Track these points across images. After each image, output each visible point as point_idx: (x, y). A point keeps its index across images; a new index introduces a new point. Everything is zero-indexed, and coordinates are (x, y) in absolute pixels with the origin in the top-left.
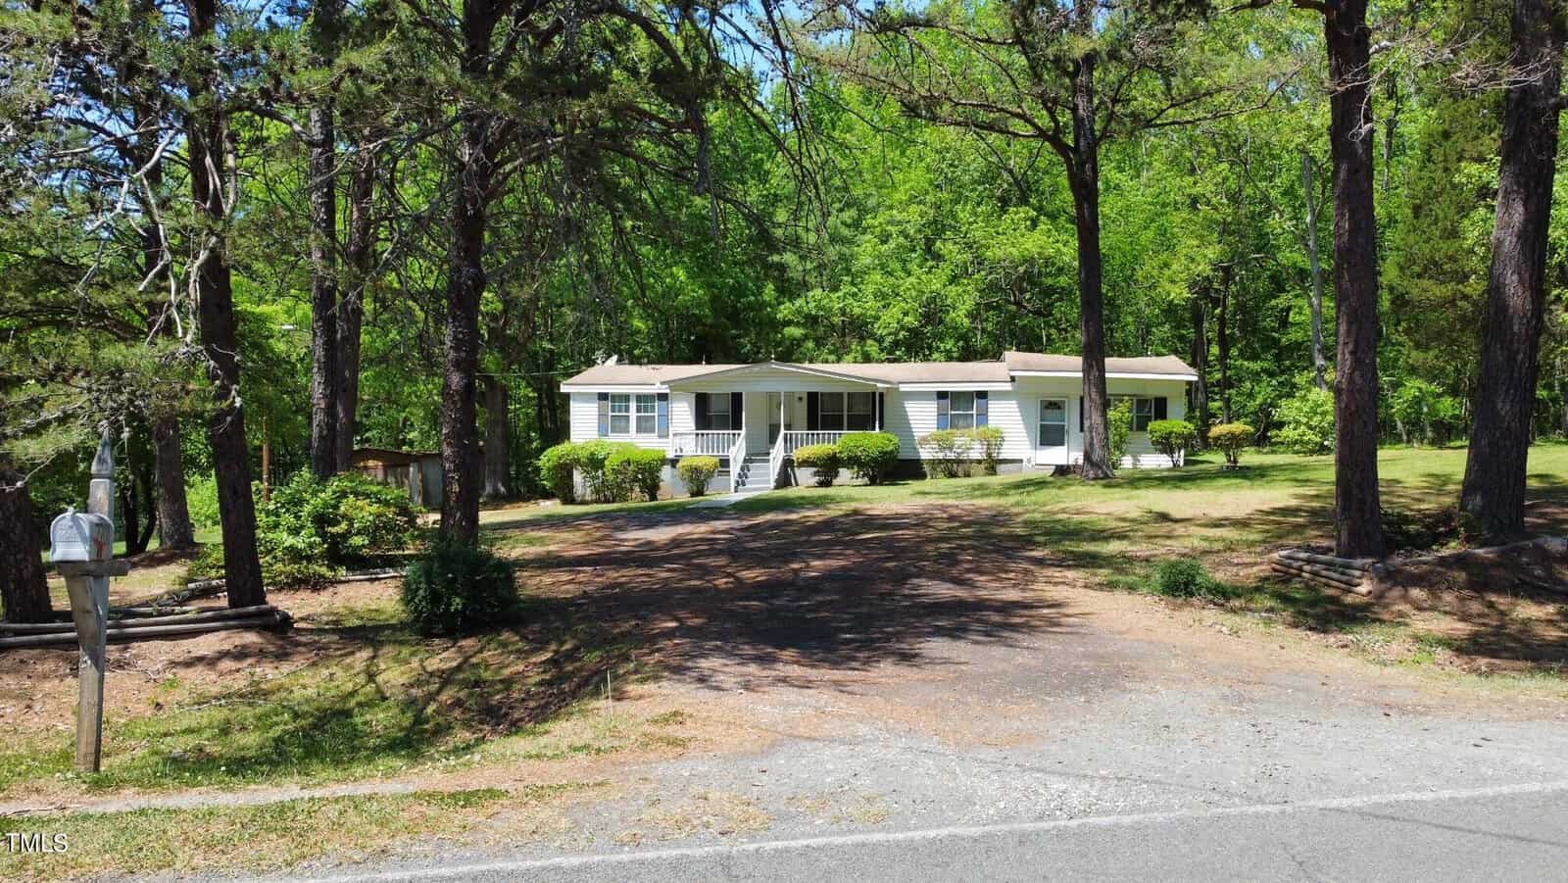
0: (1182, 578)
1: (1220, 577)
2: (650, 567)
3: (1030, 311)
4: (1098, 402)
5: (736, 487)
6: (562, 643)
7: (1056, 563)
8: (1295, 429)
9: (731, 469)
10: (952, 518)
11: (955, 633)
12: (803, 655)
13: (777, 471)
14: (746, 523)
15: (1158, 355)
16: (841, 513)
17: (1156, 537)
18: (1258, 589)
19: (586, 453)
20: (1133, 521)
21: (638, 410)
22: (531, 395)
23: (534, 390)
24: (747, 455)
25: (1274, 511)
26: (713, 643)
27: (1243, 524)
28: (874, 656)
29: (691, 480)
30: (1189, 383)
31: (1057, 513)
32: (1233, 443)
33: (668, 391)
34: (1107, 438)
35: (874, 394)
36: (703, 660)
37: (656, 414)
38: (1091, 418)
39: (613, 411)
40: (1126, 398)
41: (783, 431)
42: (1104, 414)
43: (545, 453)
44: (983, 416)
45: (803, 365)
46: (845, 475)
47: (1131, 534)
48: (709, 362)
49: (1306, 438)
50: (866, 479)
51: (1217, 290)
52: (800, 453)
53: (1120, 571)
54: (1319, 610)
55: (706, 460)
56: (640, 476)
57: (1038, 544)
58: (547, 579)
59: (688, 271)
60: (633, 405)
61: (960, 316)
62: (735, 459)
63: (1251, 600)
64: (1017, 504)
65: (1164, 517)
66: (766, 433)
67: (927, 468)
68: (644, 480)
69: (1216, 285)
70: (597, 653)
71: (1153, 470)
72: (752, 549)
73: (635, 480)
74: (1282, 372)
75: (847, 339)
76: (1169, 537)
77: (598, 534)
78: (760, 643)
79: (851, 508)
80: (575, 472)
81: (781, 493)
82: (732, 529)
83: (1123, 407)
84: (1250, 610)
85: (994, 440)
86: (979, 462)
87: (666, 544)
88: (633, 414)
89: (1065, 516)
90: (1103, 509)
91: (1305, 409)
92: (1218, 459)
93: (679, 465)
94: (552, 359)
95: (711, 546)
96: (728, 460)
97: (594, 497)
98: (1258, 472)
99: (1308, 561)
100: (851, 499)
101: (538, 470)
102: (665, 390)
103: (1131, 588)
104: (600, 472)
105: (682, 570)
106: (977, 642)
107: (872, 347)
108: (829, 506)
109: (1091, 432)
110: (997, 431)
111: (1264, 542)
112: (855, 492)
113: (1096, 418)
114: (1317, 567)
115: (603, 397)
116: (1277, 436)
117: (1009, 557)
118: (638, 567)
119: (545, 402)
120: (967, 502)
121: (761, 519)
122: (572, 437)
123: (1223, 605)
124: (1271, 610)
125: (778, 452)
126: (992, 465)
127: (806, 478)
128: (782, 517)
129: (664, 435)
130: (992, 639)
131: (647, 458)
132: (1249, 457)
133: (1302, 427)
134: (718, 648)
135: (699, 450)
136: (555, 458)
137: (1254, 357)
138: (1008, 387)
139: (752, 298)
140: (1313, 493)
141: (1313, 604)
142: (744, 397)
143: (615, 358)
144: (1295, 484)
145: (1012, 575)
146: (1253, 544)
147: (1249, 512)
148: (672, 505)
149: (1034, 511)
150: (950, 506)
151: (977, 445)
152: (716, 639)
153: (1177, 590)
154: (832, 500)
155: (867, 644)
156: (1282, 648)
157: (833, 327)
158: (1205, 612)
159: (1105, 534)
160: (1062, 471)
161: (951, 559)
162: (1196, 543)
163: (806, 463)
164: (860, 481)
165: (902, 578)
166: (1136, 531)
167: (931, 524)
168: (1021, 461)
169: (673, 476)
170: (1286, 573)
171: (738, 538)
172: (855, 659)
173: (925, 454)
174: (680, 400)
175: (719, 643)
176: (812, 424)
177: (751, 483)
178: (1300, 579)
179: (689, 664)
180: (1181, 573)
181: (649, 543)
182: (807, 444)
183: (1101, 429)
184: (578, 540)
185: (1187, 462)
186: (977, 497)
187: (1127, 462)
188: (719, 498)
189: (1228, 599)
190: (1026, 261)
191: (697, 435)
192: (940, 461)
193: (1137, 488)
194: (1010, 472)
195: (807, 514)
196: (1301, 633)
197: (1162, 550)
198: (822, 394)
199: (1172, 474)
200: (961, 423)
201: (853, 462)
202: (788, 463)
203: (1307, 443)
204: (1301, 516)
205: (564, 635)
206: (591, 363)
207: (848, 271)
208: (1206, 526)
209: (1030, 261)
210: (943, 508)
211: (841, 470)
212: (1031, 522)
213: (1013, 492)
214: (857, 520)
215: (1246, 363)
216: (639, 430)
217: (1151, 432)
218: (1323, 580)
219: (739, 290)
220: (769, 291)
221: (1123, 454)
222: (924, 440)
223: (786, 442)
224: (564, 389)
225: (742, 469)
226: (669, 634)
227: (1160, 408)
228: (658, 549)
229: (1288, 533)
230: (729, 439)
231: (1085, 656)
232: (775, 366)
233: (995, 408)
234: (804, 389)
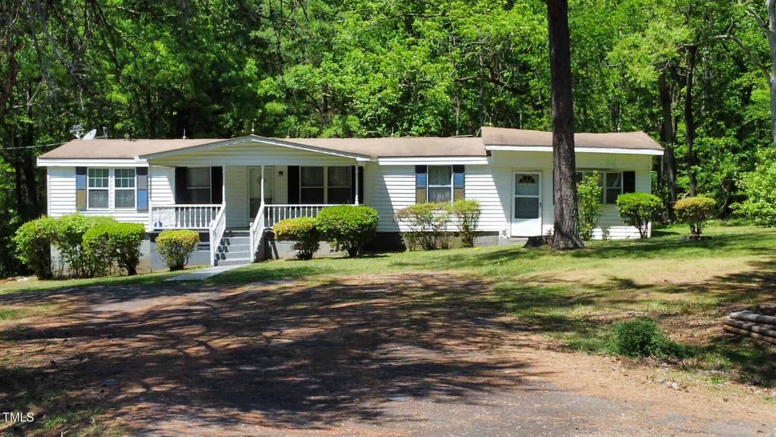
0: (637, 339)
1: (677, 338)
2: (123, 337)
3: (506, 88)
4: (568, 174)
5: (216, 261)
6: (25, 412)
7: (523, 327)
8: (755, 202)
9: (211, 242)
10: (426, 287)
11: (418, 393)
12: (266, 416)
13: (257, 244)
14: (223, 295)
15: (627, 131)
16: (318, 284)
17: (619, 302)
18: (710, 349)
19: (64, 228)
20: (599, 287)
21: (117, 184)
22: (9, 170)
23: (12, 166)
24: (227, 228)
25: (732, 277)
26: (178, 407)
27: (701, 289)
28: (336, 416)
29: (171, 254)
30: (658, 158)
31: (527, 281)
32: (697, 215)
33: (147, 165)
34: (577, 210)
35: (353, 168)
36: (165, 422)
37: (135, 188)
38: (561, 190)
39: (91, 185)
40: (595, 172)
41: (263, 205)
42: (574, 188)
43: (21, 228)
44: (461, 189)
45: (284, 140)
46: (325, 247)
47: (596, 299)
48: (190, 136)
49: (765, 211)
50: (346, 251)
51: (682, 69)
52: (280, 226)
53: (585, 333)
54: (765, 367)
55: (186, 232)
56: (118, 250)
57: (508, 310)
58: (16, 351)
59: (168, 44)
60: (112, 180)
61: (439, 91)
62: (214, 232)
63: (703, 359)
64: (490, 273)
65: (628, 284)
66: (246, 207)
67: (406, 241)
68: (123, 255)
69: (683, 65)
70: (59, 419)
71: (621, 241)
72: (227, 319)
73: (114, 254)
74: (745, 148)
75: (329, 114)
76: (632, 302)
77: (73, 307)
78: (223, 406)
79: (329, 279)
80: (52, 247)
81: (261, 266)
82: (209, 300)
83: (593, 181)
84: (702, 368)
85: (471, 213)
86: (457, 234)
87: (143, 316)
88: (112, 188)
89: (535, 284)
90: (571, 277)
91: (764, 182)
92: (684, 231)
93: (158, 239)
94: (30, 135)
95: (187, 317)
96: (208, 234)
97: (71, 272)
98: (718, 241)
99: (758, 322)
100: (329, 271)
101: (15, 244)
102: (144, 164)
103: (591, 349)
104: (78, 248)
105: (156, 340)
106: (439, 401)
107: (353, 122)
108: (306, 277)
109: (561, 203)
110: (473, 204)
111: (719, 305)
112: (335, 265)
113: (567, 191)
114: (765, 327)
115: (81, 171)
116: (738, 208)
117: (478, 323)
118: (110, 338)
119: (24, 177)
120: (441, 272)
121: (239, 291)
122: (49, 212)
123: (675, 363)
124: (721, 368)
125: (258, 226)
126: (469, 237)
127: (286, 251)
128: (259, 288)
129: (143, 209)
130: (454, 398)
131: (125, 232)
132: (712, 228)
133: (761, 200)
134: (183, 412)
135: (179, 223)
136: (32, 234)
137: (720, 133)
138: (484, 161)
139: (233, 73)
140: (767, 260)
141: (759, 361)
142: (224, 172)
143: (94, 132)
144: (751, 252)
145: (479, 339)
146: (708, 307)
147: (707, 278)
148: (150, 279)
149: (506, 279)
150: (427, 276)
151: (454, 218)
152: (180, 403)
153: (633, 350)
154: (311, 272)
155: (332, 405)
156: (726, 400)
157: (315, 103)
158: (658, 370)
159: (571, 301)
160: (534, 242)
161: (422, 325)
162: (654, 306)
163: (286, 236)
164: (340, 254)
165: (374, 342)
166: (601, 296)
167: (405, 292)
168: (497, 233)
169: (152, 251)
170: (737, 333)
171: (215, 309)
172: (318, 419)
173: (404, 227)
174: (159, 175)
175: (183, 407)
176: (293, 198)
177: (232, 256)
178: (748, 339)
179: (150, 426)
180: (637, 334)
181: (125, 315)
182: (288, 217)
183: (571, 201)
184: (50, 313)
185: (653, 234)
186: (452, 267)
187: (598, 234)
188: (199, 271)
189: (681, 358)
190: (502, 39)
191: (177, 209)
192: (419, 234)
193: (604, 257)
194: (486, 244)
195: (284, 285)
196: (747, 388)
197: (622, 313)
198: (303, 168)
199: (639, 244)
200: (439, 196)
201: (333, 235)
202: (268, 237)
203: (766, 215)
204: (755, 282)
205: (28, 403)
206: (70, 138)
207: (329, 46)
208: (666, 291)
209: (506, 39)
210: (418, 278)
211: (321, 243)
212: (502, 290)
213: (486, 262)
214: (334, 290)
215: (711, 139)
216: (118, 205)
217: (620, 205)
218: (770, 339)
219: (220, 65)
220: (251, 65)
221: (594, 226)
222: (403, 214)
223: (266, 216)
224: (40, 163)
225: (222, 242)
226: (134, 400)
227: (629, 181)
228: (132, 321)
229: (743, 297)
230: (209, 213)
231: (540, 412)
232: (256, 140)
233: (472, 181)
234: (284, 163)
